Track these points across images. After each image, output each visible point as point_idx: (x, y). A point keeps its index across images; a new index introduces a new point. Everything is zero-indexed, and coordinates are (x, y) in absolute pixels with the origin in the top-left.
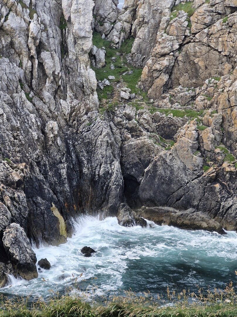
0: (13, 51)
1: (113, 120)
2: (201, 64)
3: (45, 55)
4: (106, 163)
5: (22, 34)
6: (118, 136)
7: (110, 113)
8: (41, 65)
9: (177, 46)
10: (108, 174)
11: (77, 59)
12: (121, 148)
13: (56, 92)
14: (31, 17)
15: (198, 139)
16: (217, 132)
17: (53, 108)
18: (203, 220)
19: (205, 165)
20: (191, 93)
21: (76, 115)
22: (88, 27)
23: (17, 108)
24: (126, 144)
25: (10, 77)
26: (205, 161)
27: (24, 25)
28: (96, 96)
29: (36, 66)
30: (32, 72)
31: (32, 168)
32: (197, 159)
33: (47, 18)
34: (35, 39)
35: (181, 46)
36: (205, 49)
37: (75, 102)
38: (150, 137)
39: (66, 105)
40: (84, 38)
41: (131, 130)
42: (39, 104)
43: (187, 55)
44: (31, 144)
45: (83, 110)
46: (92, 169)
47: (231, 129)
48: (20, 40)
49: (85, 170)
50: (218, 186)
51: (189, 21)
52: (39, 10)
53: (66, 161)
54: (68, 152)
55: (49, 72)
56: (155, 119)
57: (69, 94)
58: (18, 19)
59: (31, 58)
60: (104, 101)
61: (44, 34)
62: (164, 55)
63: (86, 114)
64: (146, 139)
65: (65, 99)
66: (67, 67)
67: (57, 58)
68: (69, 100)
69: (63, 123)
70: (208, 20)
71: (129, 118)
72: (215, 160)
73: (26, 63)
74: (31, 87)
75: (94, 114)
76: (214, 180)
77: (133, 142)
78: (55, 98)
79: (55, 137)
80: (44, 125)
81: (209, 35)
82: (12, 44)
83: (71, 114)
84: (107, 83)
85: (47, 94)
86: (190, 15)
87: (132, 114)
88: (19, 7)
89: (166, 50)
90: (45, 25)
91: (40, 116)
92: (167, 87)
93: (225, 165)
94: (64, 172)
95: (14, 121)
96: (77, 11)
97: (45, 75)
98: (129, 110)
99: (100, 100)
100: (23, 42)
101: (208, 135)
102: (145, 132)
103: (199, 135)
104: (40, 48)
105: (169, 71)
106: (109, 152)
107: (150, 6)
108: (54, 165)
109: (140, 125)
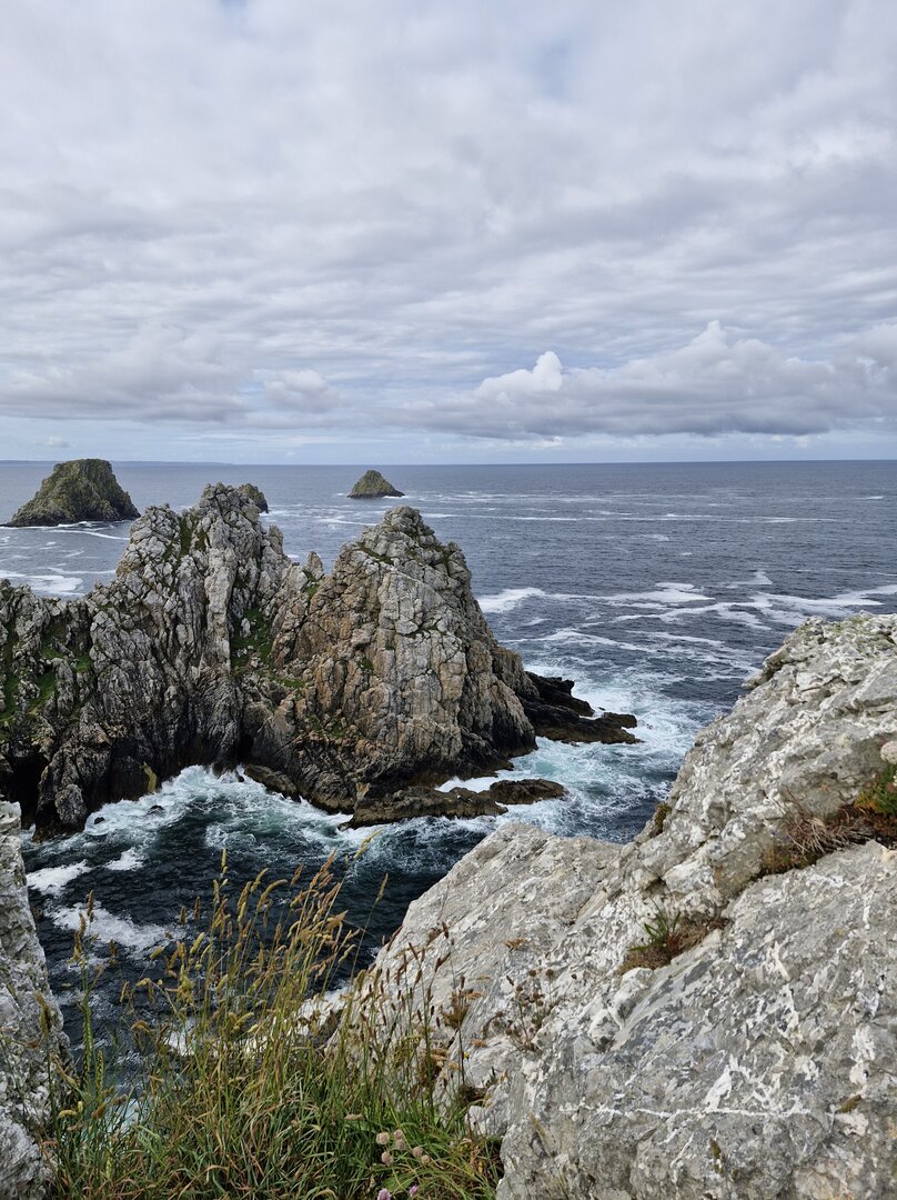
0: (151, 623)
1: (240, 686)
2: (313, 641)
3: (179, 627)
4: (220, 724)
5: (160, 609)
6: (241, 701)
7: (237, 679)
8: (176, 635)
9: (297, 624)
10: (220, 734)
11: (214, 631)
12: (243, 710)
13: (188, 659)
14: (170, 594)
15: (294, 709)
16: (310, 703)
17: (182, 674)
18: (284, 783)
19: (296, 733)
20: (303, 666)
21: (206, 680)
22: (221, 604)
23: (139, 674)
24: (248, 706)
25: (140, 646)
26: (297, 729)
27: (161, 601)
28: (228, 664)
29: (171, 637)
30: (167, 641)
31: (132, 728)
32: (290, 727)
33: (186, 596)
34: (170, 613)
35: (301, 624)
36: (316, 627)
37: (207, 668)
38: (265, 703)
39: (195, 672)
40: (218, 613)
41: (254, 695)
42: (168, 669)
43: (304, 632)
44: (142, 707)
45: (213, 676)
46: (207, 729)
47: (322, 702)
48: (157, 615)
49: (199, 730)
50: (301, 753)
51: (309, 603)
52: (181, 589)
53: (179, 721)
54: (185, 713)
55: (181, 642)
56: (272, 687)
57: (202, 661)
58: (156, 597)
59: (167, 630)
60: (237, 668)
61: (180, 610)
62: (287, 631)
63: (216, 679)
64: (262, 705)
65: (197, 666)
66: (205, 638)
67: (191, 631)
68: (200, 667)
69: (189, 686)
70: (320, 603)
71: (253, 685)
72: (304, 729)
73: (163, 634)
74: (165, 654)
75: (223, 681)
76: (300, 747)
77: (254, 705)
78: (187, 666)
79: (170, 701)
80: (164, 689)
81: (320, 616)
82: (150, 617)
83: (199, 680)
84: (245, 652)
85: (178, 661)
86: (310, 598)
87: (256, 681)
88: (159, 586)
89: (288, 627)
90: (184, 603)
91: (166, 681)
92: (289, 658)
93: (310, 734)
94: (172, 732)
95: (127, 686)
96: (214, 591)
97: (180, 645)
98: (254, 678)
99: (232, 666)
100: (159, 616)
101: (302, 705)
102: (262, 698)
103: (295, 705)
104: (176, 621)
105: (292, 645)
106: (226, 715)
107: (289, 587)
108: (163, 727)
109: (261, 691)
